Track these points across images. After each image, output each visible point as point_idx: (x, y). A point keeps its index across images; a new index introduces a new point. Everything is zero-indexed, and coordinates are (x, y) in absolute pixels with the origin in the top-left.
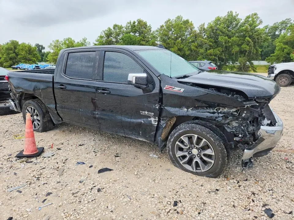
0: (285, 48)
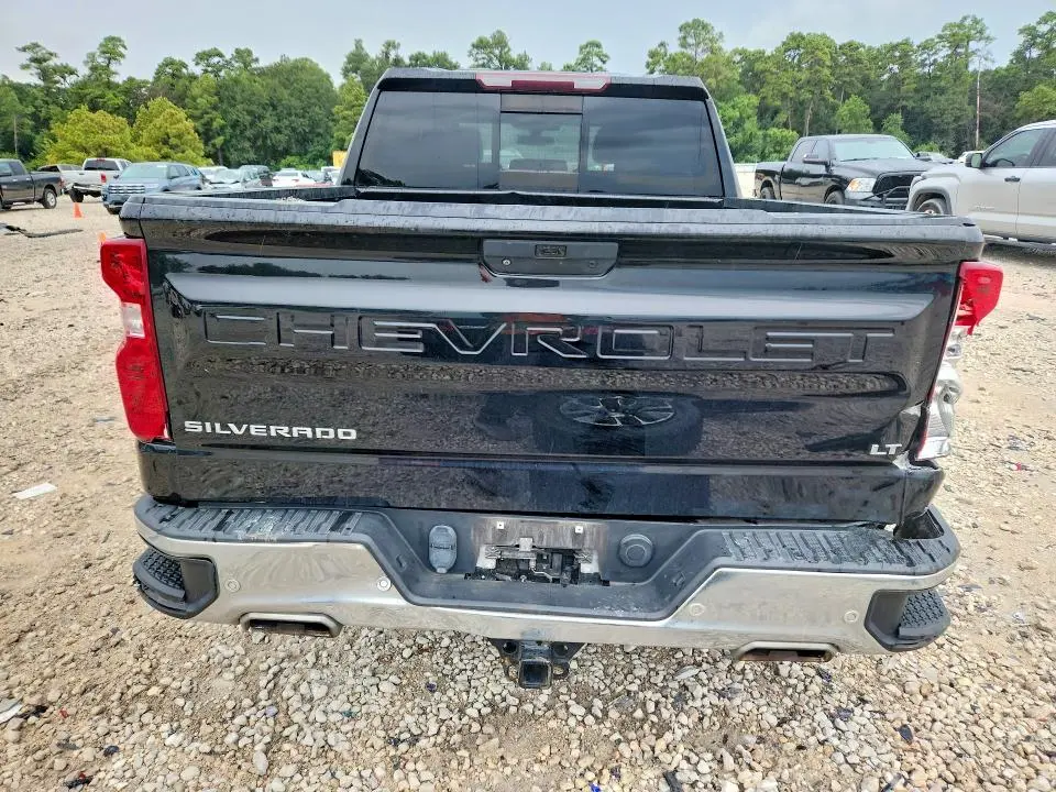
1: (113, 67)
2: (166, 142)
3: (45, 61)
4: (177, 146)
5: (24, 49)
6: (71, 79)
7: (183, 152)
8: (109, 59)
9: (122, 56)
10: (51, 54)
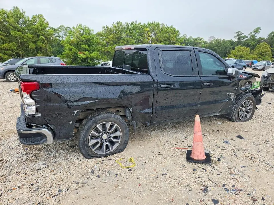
0: (72, 48)
1: (256, 35)
2: (261, 54)
3: (240, 35)
4: (264, 55)
5: (236, 33)
6: (246, 39)
7: (265, 56)
8: (255, 33)
9: (260, 32)
10: (242, 33)
